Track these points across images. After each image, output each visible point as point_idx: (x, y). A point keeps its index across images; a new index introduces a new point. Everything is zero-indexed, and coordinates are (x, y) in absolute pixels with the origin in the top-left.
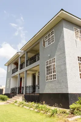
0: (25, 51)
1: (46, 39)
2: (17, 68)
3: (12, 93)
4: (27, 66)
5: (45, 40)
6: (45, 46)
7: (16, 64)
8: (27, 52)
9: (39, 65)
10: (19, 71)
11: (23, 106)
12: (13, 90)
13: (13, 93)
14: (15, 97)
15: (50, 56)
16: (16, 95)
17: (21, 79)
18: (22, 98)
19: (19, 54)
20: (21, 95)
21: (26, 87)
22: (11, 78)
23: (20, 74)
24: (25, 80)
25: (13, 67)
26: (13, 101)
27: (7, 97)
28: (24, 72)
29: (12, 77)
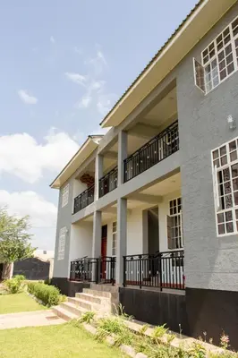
0: (116, 128)
1: (205, 60)
2: (91, 192)
3: (74, 277)
4: (125, 180)
5: (204, 66)
6: (203, 88)
7: (87, 179)
8: (125, 132)
9: (177, 170)
10: (98, 202)
11: (117, 344)
12: (77, 268)
13: (78, 276)
14: (86, 293)
15: (234, 123)
16: (88, 286)
17: (104, 229)
18: (109, 299)
19: (97, 141)
20: (104, 286)
21: (125, 258)
22: (72, 226)
23: (99, 212)
24: (118, 232)
25: (78, 188)
26: (80, 312)
27: (57, 291)
28: (116, 202)
29: (74, 224)
